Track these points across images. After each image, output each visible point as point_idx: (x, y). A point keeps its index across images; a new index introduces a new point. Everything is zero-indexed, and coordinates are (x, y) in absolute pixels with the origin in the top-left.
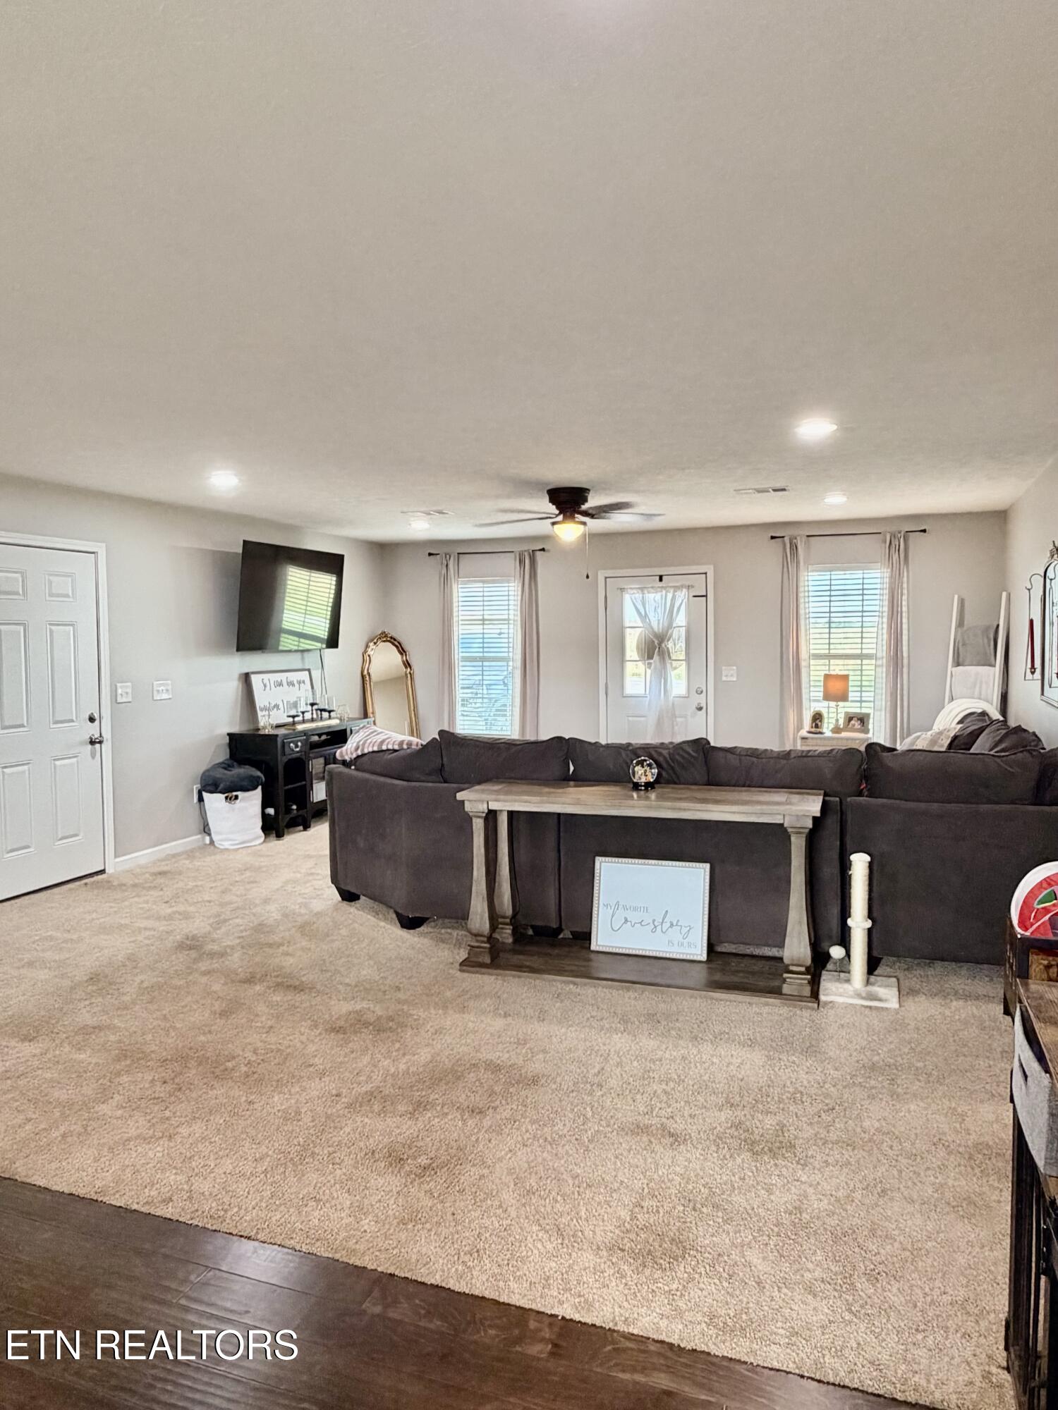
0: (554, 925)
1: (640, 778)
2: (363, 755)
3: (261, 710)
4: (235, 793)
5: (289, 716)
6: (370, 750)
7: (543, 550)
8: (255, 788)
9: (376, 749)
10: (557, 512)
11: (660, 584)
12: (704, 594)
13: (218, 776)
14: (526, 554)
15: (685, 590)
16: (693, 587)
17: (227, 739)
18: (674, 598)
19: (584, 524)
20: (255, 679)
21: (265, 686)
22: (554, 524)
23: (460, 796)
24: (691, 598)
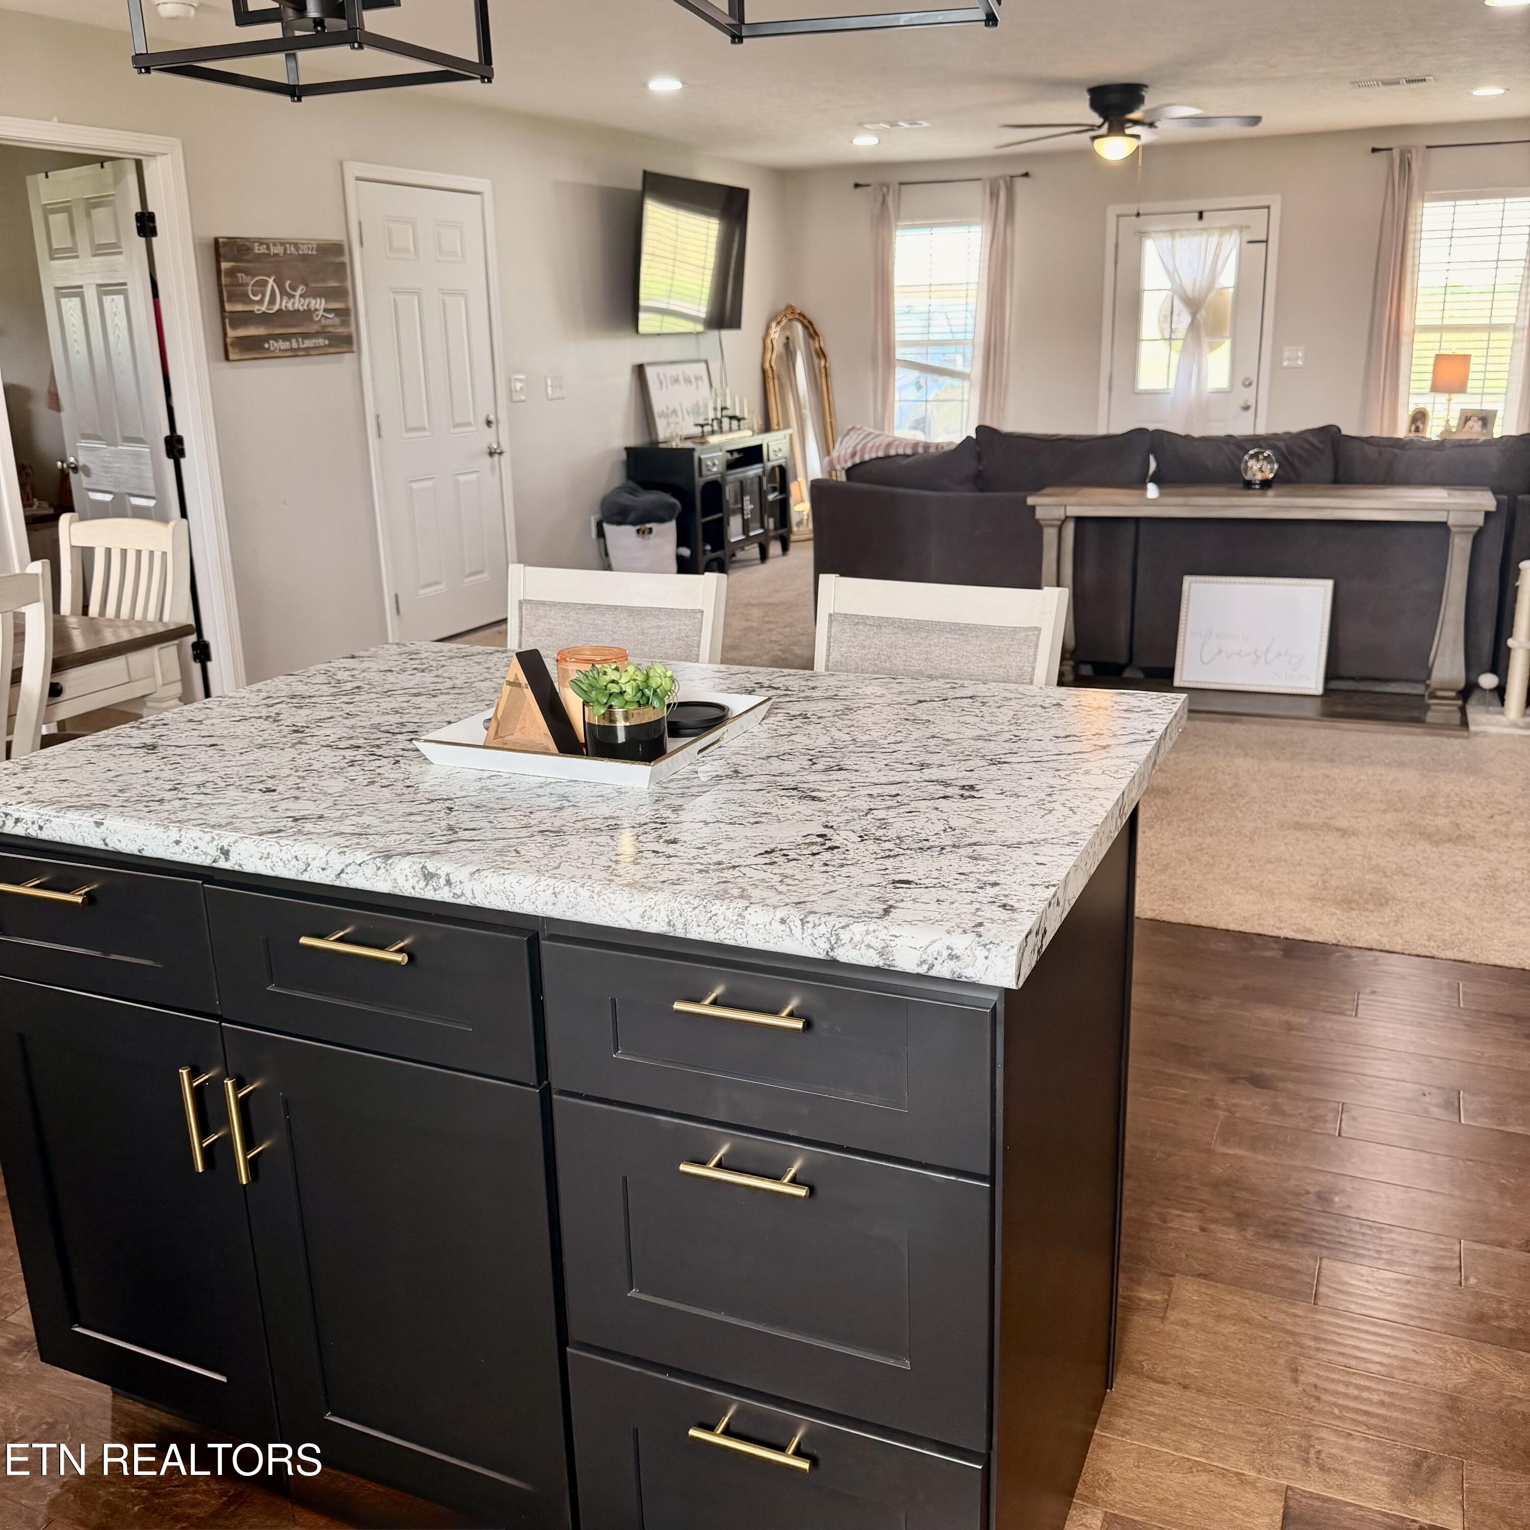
0: (1123, 660)
1: (1254, 475)
2: (863, 463)
3: (660, 417)
4: (648, 526)
5: (696, 425)
6: (874, 455)
7: (1026, 175)
8: (670, 519)
9: (881, 454)
10: (1098, 120)
11: (1200, 224)
12: (1264, 238)
13: (627, 502)
14: (1001, 182)
15: (1236, 233)
16: (1248, 227)
17: (624, 456)
18: (1219, 245)
19: (1137, 137)
20: (650, 372)
21: (661, 383)
22: (1094, 138)
23: (1031, 501)
24: (1245, 246)
